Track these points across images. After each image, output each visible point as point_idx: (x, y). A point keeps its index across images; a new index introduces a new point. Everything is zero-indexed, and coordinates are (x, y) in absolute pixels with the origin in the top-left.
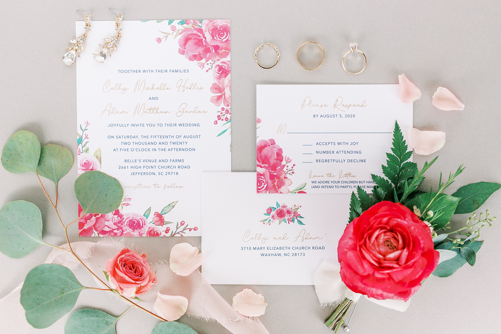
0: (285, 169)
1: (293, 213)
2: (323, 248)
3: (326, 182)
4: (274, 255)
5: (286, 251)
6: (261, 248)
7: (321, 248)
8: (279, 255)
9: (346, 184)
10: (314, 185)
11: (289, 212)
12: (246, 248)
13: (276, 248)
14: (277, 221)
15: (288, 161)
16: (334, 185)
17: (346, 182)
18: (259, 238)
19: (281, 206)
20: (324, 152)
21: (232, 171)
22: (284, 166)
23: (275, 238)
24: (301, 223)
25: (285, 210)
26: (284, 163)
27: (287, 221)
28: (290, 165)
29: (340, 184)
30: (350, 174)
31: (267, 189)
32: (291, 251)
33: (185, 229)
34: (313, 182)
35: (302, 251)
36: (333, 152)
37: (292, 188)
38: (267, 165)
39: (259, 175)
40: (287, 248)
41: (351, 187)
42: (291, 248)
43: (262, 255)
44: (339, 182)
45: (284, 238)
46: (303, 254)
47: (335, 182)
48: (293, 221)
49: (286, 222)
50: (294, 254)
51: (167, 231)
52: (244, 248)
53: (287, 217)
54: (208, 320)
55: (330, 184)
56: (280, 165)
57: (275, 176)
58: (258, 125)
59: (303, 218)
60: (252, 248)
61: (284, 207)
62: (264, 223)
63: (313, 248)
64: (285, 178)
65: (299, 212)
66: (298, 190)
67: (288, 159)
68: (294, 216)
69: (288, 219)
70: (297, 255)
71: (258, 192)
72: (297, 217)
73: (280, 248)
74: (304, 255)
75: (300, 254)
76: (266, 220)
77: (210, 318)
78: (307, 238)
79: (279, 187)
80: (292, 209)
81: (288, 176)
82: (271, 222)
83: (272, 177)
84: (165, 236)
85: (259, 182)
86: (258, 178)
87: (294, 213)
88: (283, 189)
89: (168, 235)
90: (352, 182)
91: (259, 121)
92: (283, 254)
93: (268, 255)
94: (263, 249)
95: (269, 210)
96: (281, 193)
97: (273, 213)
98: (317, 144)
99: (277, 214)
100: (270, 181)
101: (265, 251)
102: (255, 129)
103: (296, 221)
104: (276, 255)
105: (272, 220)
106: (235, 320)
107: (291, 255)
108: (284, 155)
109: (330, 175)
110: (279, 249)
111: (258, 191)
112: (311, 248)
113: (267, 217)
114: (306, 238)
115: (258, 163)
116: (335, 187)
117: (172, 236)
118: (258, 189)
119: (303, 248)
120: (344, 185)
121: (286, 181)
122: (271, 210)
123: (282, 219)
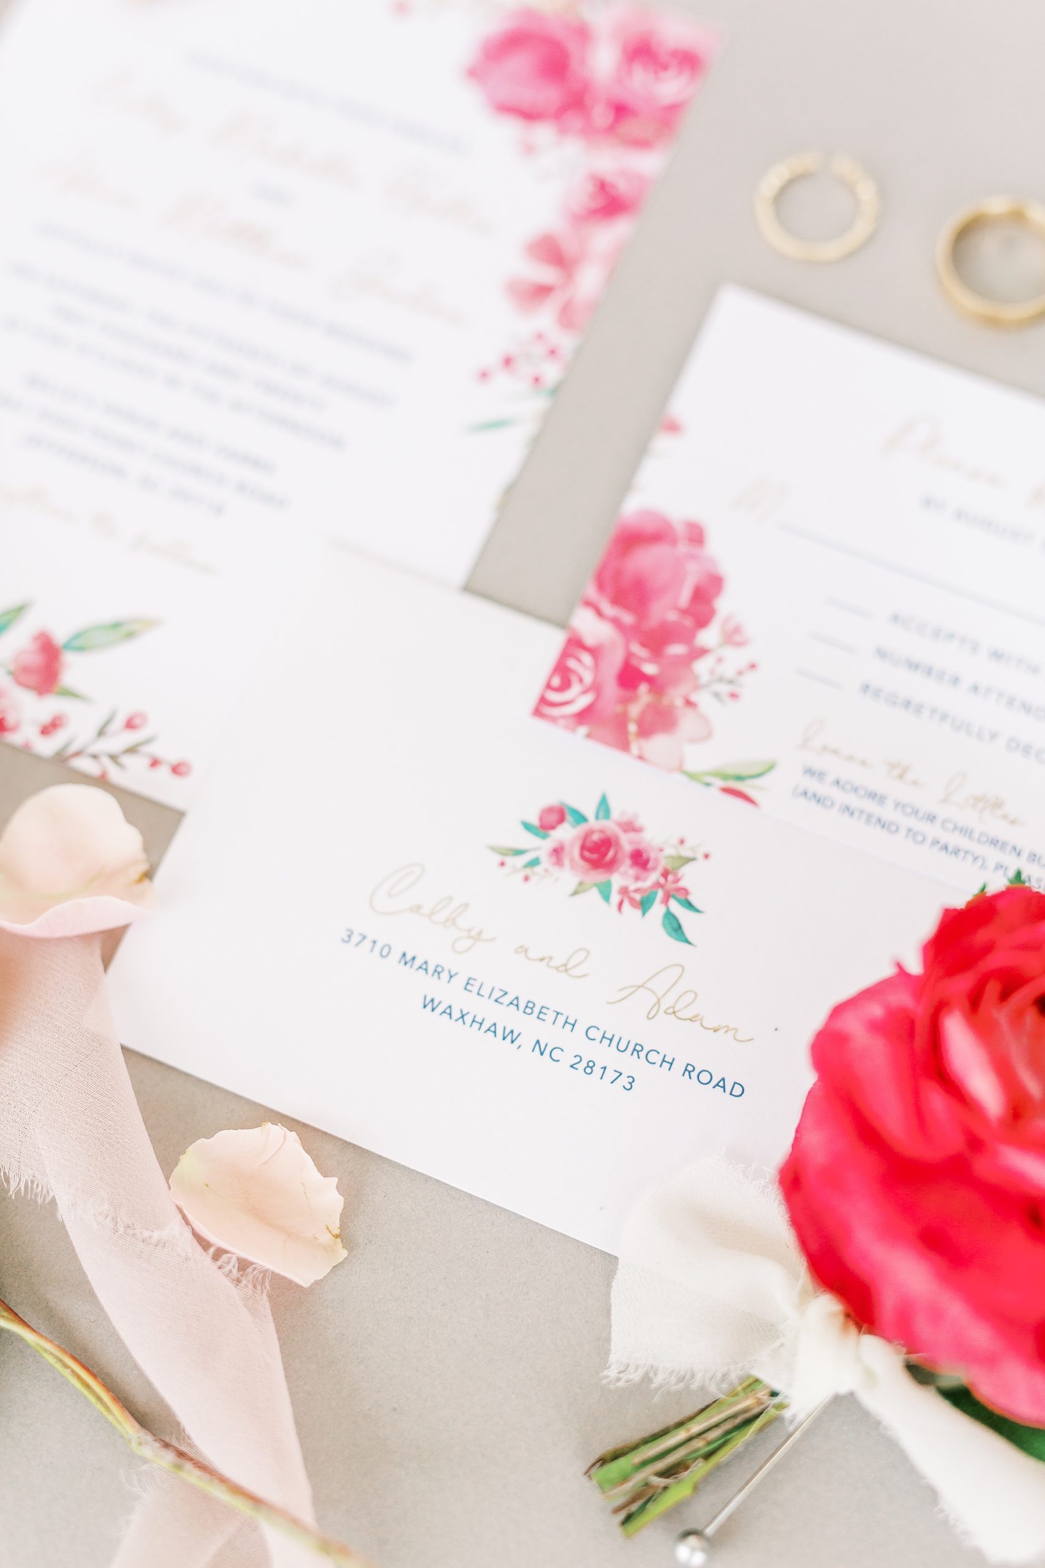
0: (702, 667)
1: (660, 870)
2: (737, 1090)
3: (872, 796)
4: (485, 1027)
5: (550, 1034)
6: (437, 972)
7: (724, 1087)
8: (511, 1036)
9: (963, 843)
10: (812, 785)
11: (640, 860)
12: (367, 944)
13: (506, 1000)
14: (568, 877)
15: (733, 637)
16: (906, 821)
17: (966, 832)
18: (451, 921)
19: (615, 814)
20: (913, 666)
21: (470, 588)
22: (703, 652)
23: (523, 950)
24: (675, 928)
25: (627, 843)
26: (708, 637)
27: (615, 898)
28: (734, 659)
29: (932, 831)
30: (998, 805)
31: (583, 716)
32: (573, 1043)
33: (132, 750)
34: (809, 772)
35: (629, 1064)
36: (956, 680)
37: (700, 758)
38: (628, 618)
39: (575, 644)
40: (561, 1020)
41: (980, 862)
42: (580, 1029)
43: (430, 1004)
44: (932, 818)
45: (565, 968)
46: (624, 1081)
47: (916, 812)
48: (644, 905)
49: (606, 897)
50: (584, 1064)
51: (47, 730)
52: (356, 938)
53: (622, 877)
54: (20, 1190)
55: (887, 812)
56: (688, 637)
57: (649, 679)
58: (662, 443)
59: (697, 911)
60: (396, 955)
61: (630, 827)
62: (502, 864)
63: (688, 1070)
64: (689, 703)
65: (689, 877)
66: (725, 777)
67: (737, 630)
68: (658, 885)
69: (624, 891)
70: (597, 1071)
71: (537, 713)
72: (666, 900)
73: (530, 1007)
74: (628, 1086)
75: (610, 1075)
76: (519, 852)
77: (32, 1182)
78: (674, 1013)
79: (645, 732)
80: (661, 850)
81: (703, 699)
82: (538, 869)
83: (630, 677)
84: (26, 750)
85: (563, 674)
86: (565, 654)
87: (665, 874)
88: (659, 744)
89: (46, 747)
90: (994, 842)
91: (673, 427)
92: (527, 1041)
93: (456, 1014)
94: (445, 976)
95: (554, 817)
96: (641, 758)
97: (566, 833)
98: (896, 618)
99: (583, 848)
100: (611, 689)
101: (449, 993)
102: (641, 450)
103: (657, 910)
104: (493, 1029)
105: (546, 862)
106: (146, 1234)
107: (567, 1058)
108: (724, 605)
109: (900, 772)
110: (522, 1006)
111: (542, 708)
112: (679, 1067)
113: (529, 841)
114: (671, 1011)
115: (591, 591)
116: (903, 832)
117: (61, 758)
118: (543, 701)
119: (637, 1050)
120: (954, 840)
121: (687, 722)
122: (562, 819)
123: (599, 876)
